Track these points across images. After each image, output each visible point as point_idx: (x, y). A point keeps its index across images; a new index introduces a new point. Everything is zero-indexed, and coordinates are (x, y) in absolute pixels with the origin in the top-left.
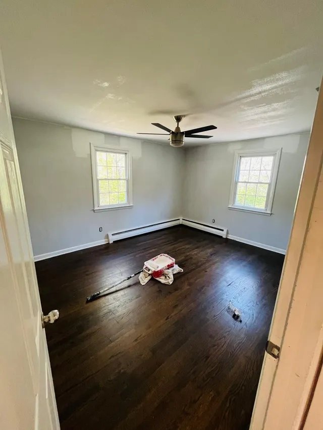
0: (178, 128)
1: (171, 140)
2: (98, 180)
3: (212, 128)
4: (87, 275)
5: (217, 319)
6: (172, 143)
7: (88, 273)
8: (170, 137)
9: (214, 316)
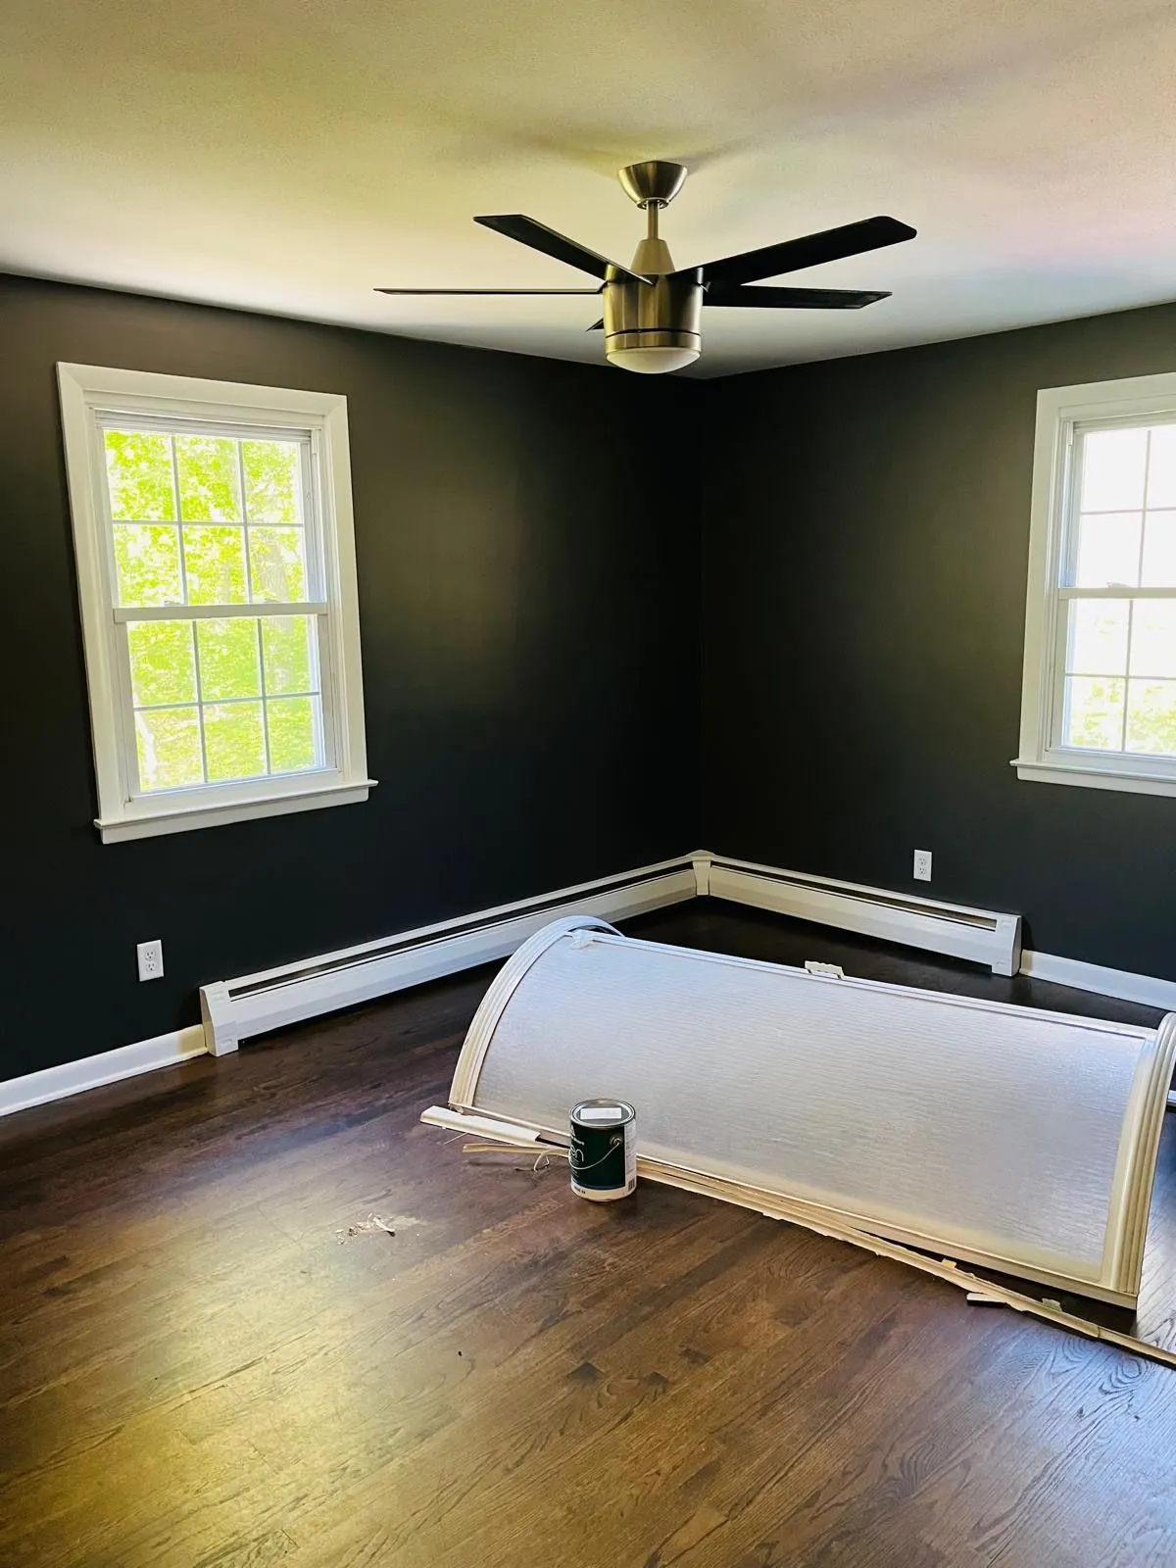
0: (654, 246)
1: (609, 329)
2: (118, 621)
3: (884, 232)
4: (53, 1293)
5: (995, 1548)
6: (619, 347)
7: (59, 1279)
8: (603, 306)
9: (979, 1529)
